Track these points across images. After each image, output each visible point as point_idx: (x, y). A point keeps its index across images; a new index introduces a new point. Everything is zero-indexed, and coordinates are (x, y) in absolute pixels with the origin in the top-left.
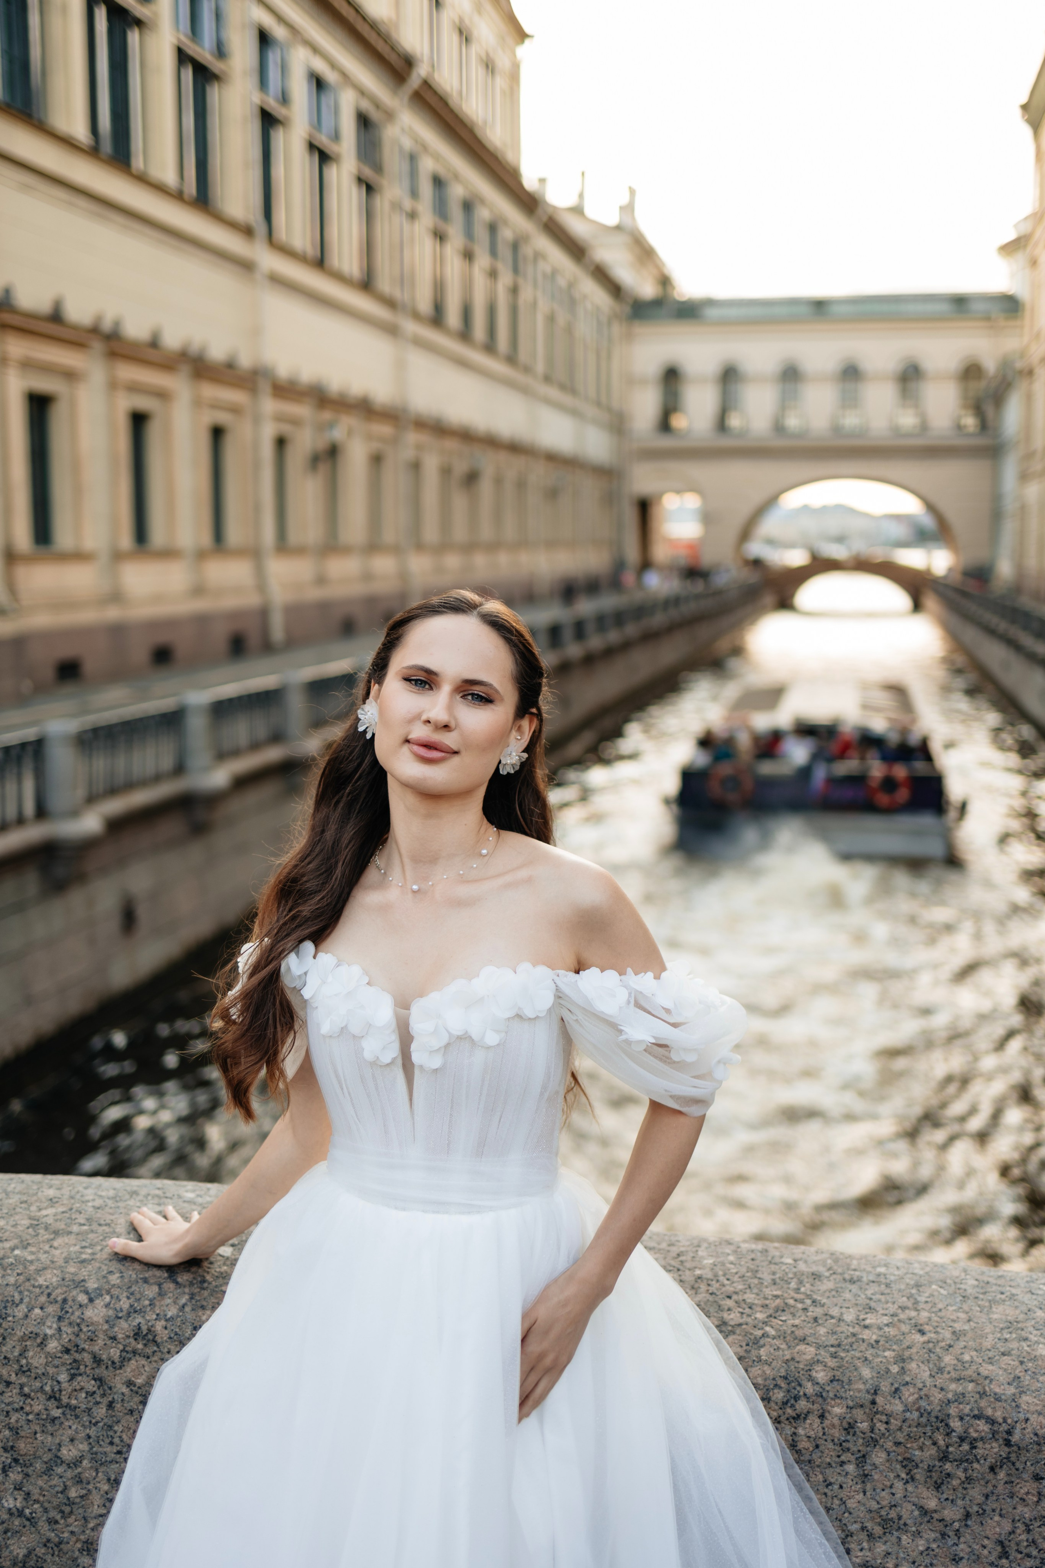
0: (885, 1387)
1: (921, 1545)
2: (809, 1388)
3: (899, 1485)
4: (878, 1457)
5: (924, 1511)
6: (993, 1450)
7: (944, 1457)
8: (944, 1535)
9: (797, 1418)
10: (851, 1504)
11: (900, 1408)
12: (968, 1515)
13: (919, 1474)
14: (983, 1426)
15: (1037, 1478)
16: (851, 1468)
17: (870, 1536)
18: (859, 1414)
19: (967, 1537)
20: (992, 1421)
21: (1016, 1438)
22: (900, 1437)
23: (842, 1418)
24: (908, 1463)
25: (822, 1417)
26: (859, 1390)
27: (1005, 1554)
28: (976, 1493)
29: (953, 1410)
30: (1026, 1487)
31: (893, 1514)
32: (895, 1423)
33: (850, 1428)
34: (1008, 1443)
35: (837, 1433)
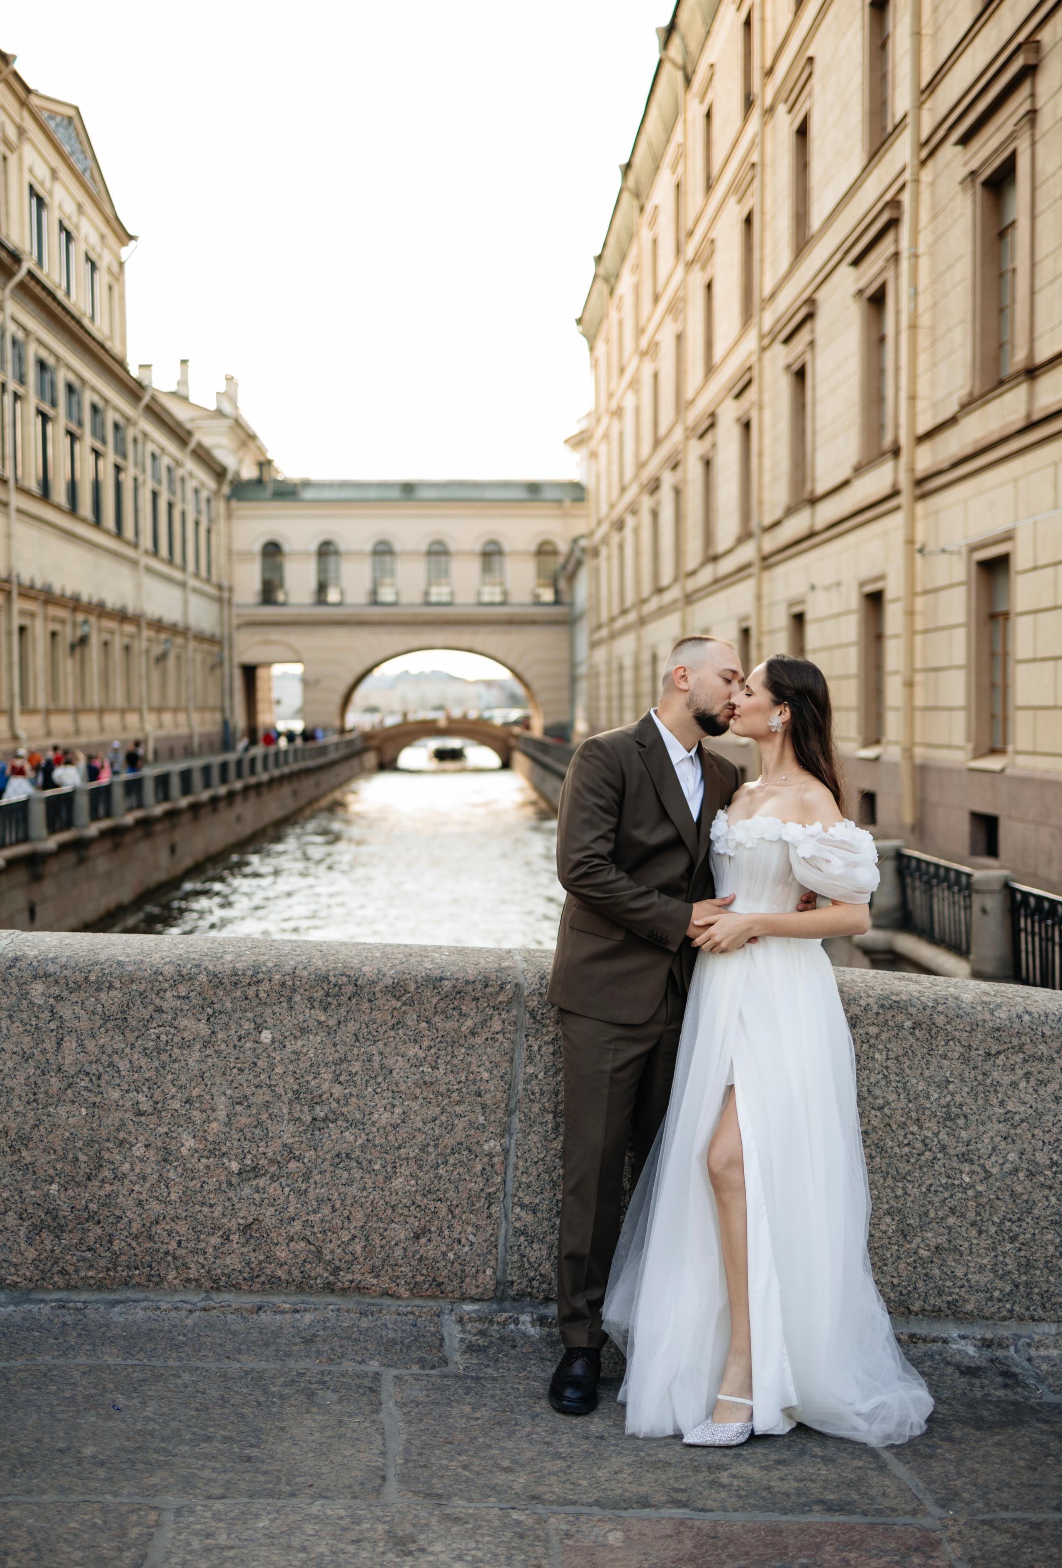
0: (300, 967)
1: (319, 1039)
2: (264, 969)
3: (307, 1011)
4: (297, 998)
5: (320, 1023)
6: (350, 989)
7: (327, 995)
8: (329, 1033)
9: (258, 982)
10: (285, 1022)
11: (305, 973)
12: (339, 1022)
13: (316, 1004)
14: (345, 979)
15: (370, 1001)
16: (284, 1004)
17: (295, 1038)
18: (287, 978)
19: (340, 1033)
20: (349, 976)
21: (359, 983)
22: (307, 987)
23: (279, 980)
24: (311, 999)
25: (270, 980)
26: (288, 968)
27: (357, 1040)
28: (343, 1011)
29: (331, 973)
30: (366, 1006)
31: (305, 1025)
32: (304, 981)
33: (283, 985)
34: (356, 985)
35: (277, 988)
